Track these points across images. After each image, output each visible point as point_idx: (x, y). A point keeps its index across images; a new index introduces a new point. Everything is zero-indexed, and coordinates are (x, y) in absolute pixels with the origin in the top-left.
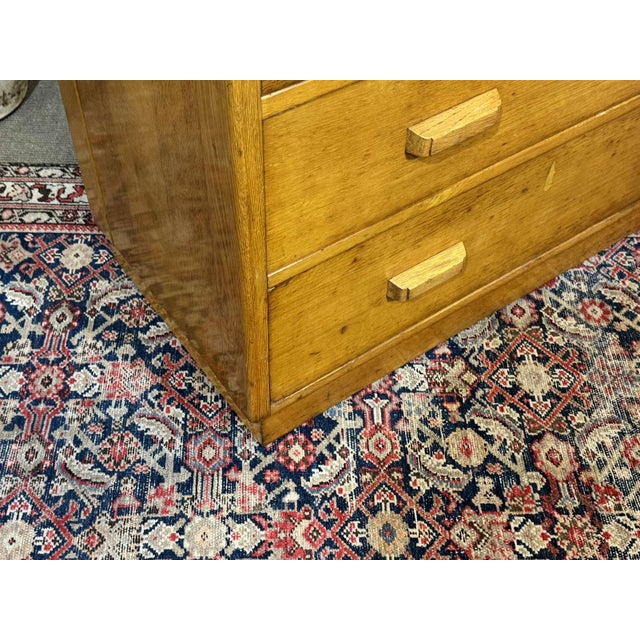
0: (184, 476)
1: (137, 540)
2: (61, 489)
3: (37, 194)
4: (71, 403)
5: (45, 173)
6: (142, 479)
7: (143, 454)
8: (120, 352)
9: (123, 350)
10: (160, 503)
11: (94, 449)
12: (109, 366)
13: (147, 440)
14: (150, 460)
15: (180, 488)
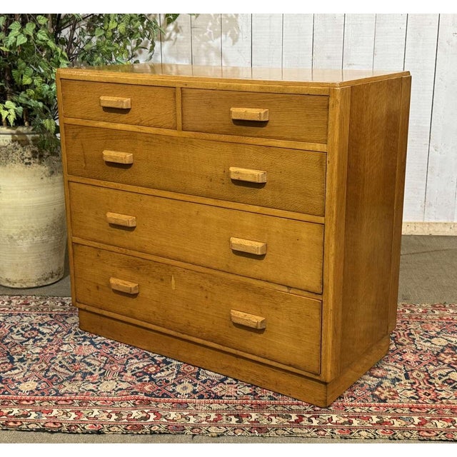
0: (102, 371)
1: (80, 387)
2: (51, 374)
3: (60, 304)
4: (60, 353)
5: (64, 298)
6: (86, 374)
7: (87, 367)
8: (83, 344)
9: (85, 343)
10: (91, 379)
11: (67, 365)
12: (78, 346)
13: (89, 364)
14: (90, 369)
15: (100, 375)
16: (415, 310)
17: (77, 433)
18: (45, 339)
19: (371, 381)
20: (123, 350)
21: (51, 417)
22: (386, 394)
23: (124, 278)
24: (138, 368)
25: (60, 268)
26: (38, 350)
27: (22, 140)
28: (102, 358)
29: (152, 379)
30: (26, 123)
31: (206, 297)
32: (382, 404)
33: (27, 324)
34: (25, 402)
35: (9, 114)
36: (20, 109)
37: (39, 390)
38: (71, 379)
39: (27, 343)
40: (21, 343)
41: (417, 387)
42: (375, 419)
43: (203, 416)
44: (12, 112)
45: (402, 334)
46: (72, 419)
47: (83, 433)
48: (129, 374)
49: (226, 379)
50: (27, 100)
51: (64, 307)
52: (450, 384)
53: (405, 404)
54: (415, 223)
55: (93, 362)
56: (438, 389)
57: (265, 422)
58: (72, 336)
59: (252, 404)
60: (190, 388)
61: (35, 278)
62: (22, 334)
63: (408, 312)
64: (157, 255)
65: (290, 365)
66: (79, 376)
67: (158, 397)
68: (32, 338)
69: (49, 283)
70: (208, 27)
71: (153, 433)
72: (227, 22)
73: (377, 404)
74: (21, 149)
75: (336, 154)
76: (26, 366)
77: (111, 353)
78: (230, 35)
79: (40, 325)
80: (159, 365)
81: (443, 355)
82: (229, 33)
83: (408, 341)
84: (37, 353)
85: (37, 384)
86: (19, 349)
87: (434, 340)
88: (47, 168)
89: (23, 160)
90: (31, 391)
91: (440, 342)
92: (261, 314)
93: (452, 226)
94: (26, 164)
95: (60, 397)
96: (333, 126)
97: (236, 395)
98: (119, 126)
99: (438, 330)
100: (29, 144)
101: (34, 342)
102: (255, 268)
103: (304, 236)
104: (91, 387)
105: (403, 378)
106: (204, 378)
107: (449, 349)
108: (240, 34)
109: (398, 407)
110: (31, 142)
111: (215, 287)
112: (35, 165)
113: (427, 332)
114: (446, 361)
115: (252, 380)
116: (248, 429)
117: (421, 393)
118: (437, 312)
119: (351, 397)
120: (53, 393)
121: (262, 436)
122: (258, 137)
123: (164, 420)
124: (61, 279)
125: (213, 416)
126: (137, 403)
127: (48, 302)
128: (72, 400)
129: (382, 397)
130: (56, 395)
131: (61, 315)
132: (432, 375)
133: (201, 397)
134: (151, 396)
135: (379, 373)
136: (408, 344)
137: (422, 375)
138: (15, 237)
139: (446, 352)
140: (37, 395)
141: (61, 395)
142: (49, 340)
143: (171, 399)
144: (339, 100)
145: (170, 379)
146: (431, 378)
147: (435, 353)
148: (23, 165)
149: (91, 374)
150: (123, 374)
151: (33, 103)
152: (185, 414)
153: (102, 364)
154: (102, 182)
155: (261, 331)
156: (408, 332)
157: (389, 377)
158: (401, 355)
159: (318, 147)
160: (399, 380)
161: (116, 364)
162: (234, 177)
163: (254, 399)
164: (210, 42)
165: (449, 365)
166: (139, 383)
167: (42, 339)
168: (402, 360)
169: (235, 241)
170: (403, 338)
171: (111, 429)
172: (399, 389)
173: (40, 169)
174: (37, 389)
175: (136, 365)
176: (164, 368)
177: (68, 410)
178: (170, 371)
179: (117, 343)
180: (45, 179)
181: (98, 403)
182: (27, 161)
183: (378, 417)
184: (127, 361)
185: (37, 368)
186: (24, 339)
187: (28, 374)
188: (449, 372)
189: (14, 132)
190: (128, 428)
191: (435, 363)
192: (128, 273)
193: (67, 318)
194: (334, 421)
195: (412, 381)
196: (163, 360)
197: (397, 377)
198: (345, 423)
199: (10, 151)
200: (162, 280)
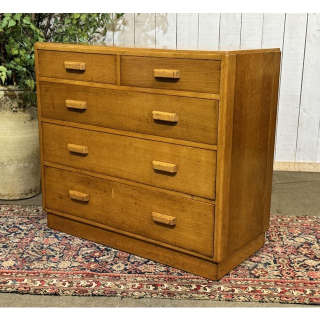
0: (62, 254)
1: (45, 265)
2: (25, 256)
3: (35, 211)
4: (33, 242)
5: (39, 207)
6: (50, 256)
8: (50, 237)
9: (51, 236)
10: (53, 260)
11: (37, 250)
12: (46, 238)
13: (53, 250)
14: (53, 253)
15: (60, 257)
16: (285, 219)
17: (40, 294)
18: (23, 233)
19: (250, 264)
20: (78, 241)
21: (23, 284)
22: (260, 273)
23: (79, 190)
24: (87, 253)
25: (36, 187)
26: (17, 240)
27: (12, 95)
28: (62, 246)
29: (96, 261)
30: (15, 83)
31: (136, 203)
32: (256, 279)
33: (11, 223)
34: (5, 274)
35: (2, 75)
36: (10, 72)
37: (16, 266)
38: (39, 259)
39: (10, 236)
40: (6, 236)
41: (282, 269)
42: (250, 289)
43: (130, 285)
44: (4, 73)
45: (274, 235)
46: (37, 285)
47: (44, 295)
48: (80, 257)
49: (148, 261)
50: (15, 66)
51: (38, 213)
52: (305, 267)
53: (272, 280)
54: (289, 163)
55: (55, 249)
56: (296, 270)
57: (173, 289)
58: (42, 231)
59: (165, 278)
60: (123, 267)
61: (19, 193)
62: (7, 230)
63: (279, 220)
64: (102, 174)
65: (192, 251)
66: (44, 258)
67: (100, 272)
68: (14, 232)
69: (29, 197)
70: (146, 22)
71: (94, 295)
72: (160, 18)
73: (252, 279)
74: (10, 101)
75: (225, 101)
76: (8, 250)
77: (69, 243)
78: (162, 27)
79: (20, 224)
80: (102, 251)
81: (301, 248)
82: (161, 27)
83: (278, 239)
84: (16, 242)
85: (14, 262)
86: (4, 240)
87: (296, 239)
88: (29, 115)
89: (12, 109)
90: (10, 267)
91: (300, 240)
92: (173, 215)
93: (315, 165)
94: (14, 111)
95: (30, 271)
96: (224, 81)
97: (154, 272)
98: (77, 83)
99: (299, 232)
100: (16, 98)
101: (15, 235)
102: (170, 182)
103: (203, 159)
104: (53, 265)
105: (272, 262)
106: (133, 261)
107: (306, 245)
108: (169, 27)
109: (268, 281)
110: (18, 96)
111: (142, 196)
112: (20, 112)
113: (292, 233)
114: (304, 253)
115: (167, 262)
116: (161, 294)
117: (284, 273)
118: (300, 221)
119: (235, 274)
120: (26, 268)
121: (170, 298)
122: (172, 89)
123: (103, 287)
124: (37, 195)
125: (137, 285)
126: (84, 276)
127: (27, 210)
128: (39, 273)
129: (257, 275)
130: (27, 270)
131: (35, 218)
132: (292, 261)
133: (130, 273)
134: (94, 271)
135: (256, 259)
136: (278, 241)
137: (286, 261)
138: (5, 163)
139: (304, 246)
140: (14, 269)
141: (31, 270)
142: (25, 234)
143: (108, 274)
144: (228, 63)
145: (109, 261)
146: (292, 263)
147: (296, 247)
148: (12, 112)
149: (53, 256)
150: (76, 257)
151: (19, 68)
152: (118, 283)
153: (62, 250)
154: (65, 122)
155: (173, 227)
156: (279, 233)
157: (262, 262)
158: (272, 248)
159: (213, 96)
160: (269, 264)
161: (72, 251)
162: (155, 117)
163: (167, 274)
164: (147, 32)
165: (305, 255)
166: (87, 263)
167: (20, 233)
168: (273, 251)
169: (155, 163)
170: (274, 237)
171: (64, 292)
172: (269, 269)
173: (23, 116)
174: (14, 265)
175: (86, 252)
176: (105, 254)
177: (35, 280)
178: (110, 256)
179: (74, 237)
180: (27, 122)
181: (57, 275)
182: (14, 109)
183: (252, 288)
184: (80, 248)
185: (15, 252)
186: (8, 233)
187: (9, 255)
188: (305, 260)
189: (6, 89)
190: (77, 292)
191: (295, 254)
192: (82, 187)
193: (39, 220)
194: (222, 290)
195: (278, 265)
196: (105, 249)
197: (269, 262)
198: (229, 291)
199: (3, 103)
200: (105, 191)
